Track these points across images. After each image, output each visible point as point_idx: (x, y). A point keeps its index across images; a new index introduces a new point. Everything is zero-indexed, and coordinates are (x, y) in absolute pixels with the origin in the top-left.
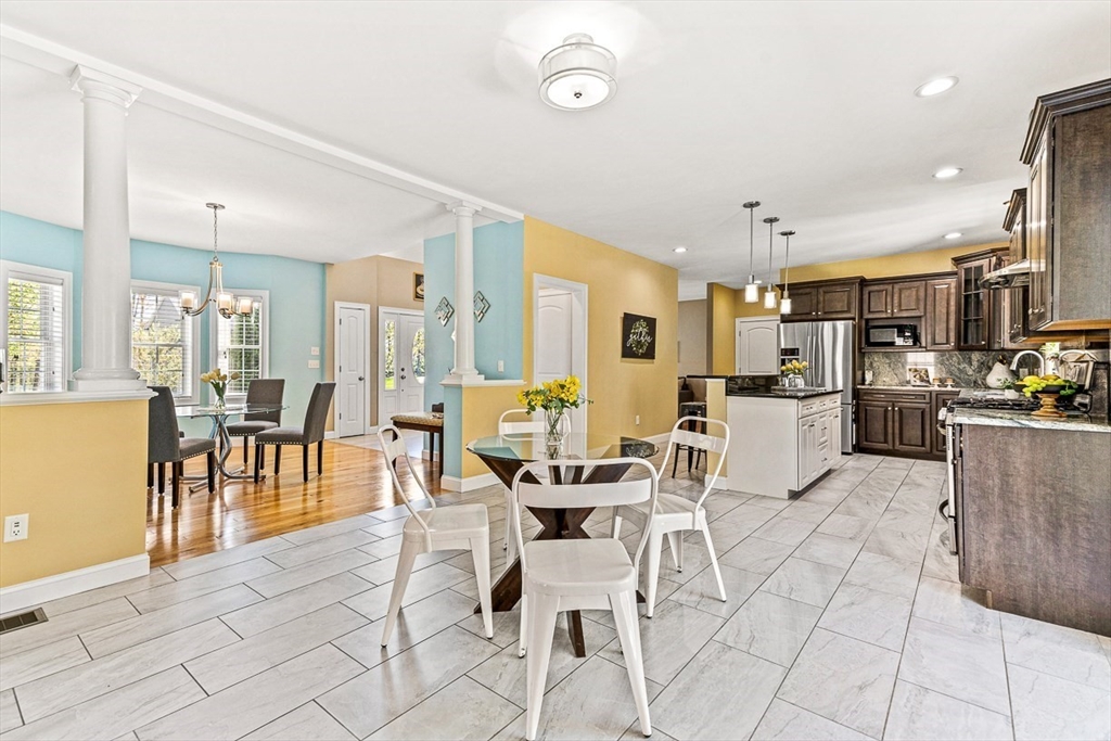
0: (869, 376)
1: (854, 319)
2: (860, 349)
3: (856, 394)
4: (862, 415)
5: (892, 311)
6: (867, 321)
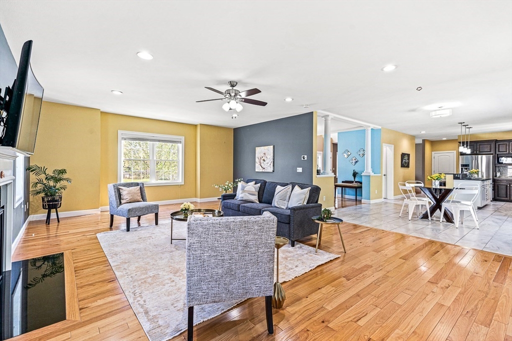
0: (498, 174)
1: (492, 154)
2: (495, 164)
3: (494, 181)
4: (496, 188)
5: (509, 152)
6: (498, 154)
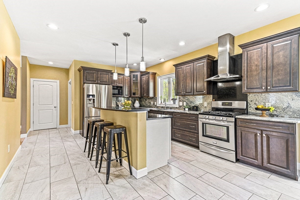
5: (116, 84)
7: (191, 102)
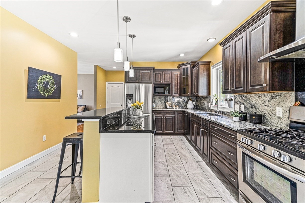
0: (154, 105)
1: (152, 83)
2: (153, 95)
5: (162, 81)
7: (252, 105)
